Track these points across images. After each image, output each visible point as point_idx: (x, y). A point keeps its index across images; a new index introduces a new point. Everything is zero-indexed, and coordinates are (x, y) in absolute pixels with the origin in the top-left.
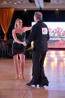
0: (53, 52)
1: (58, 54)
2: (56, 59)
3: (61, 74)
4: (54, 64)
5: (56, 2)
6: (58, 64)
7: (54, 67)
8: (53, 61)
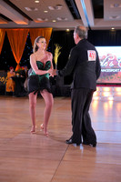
0: (107, 89)
1: (114, 91)
2: (111, 99)
3: (119, 120)
4: (108, 105)
5: (111, 18)
6: (114, 106)
7: (109, 110)
8: (107, 101)
